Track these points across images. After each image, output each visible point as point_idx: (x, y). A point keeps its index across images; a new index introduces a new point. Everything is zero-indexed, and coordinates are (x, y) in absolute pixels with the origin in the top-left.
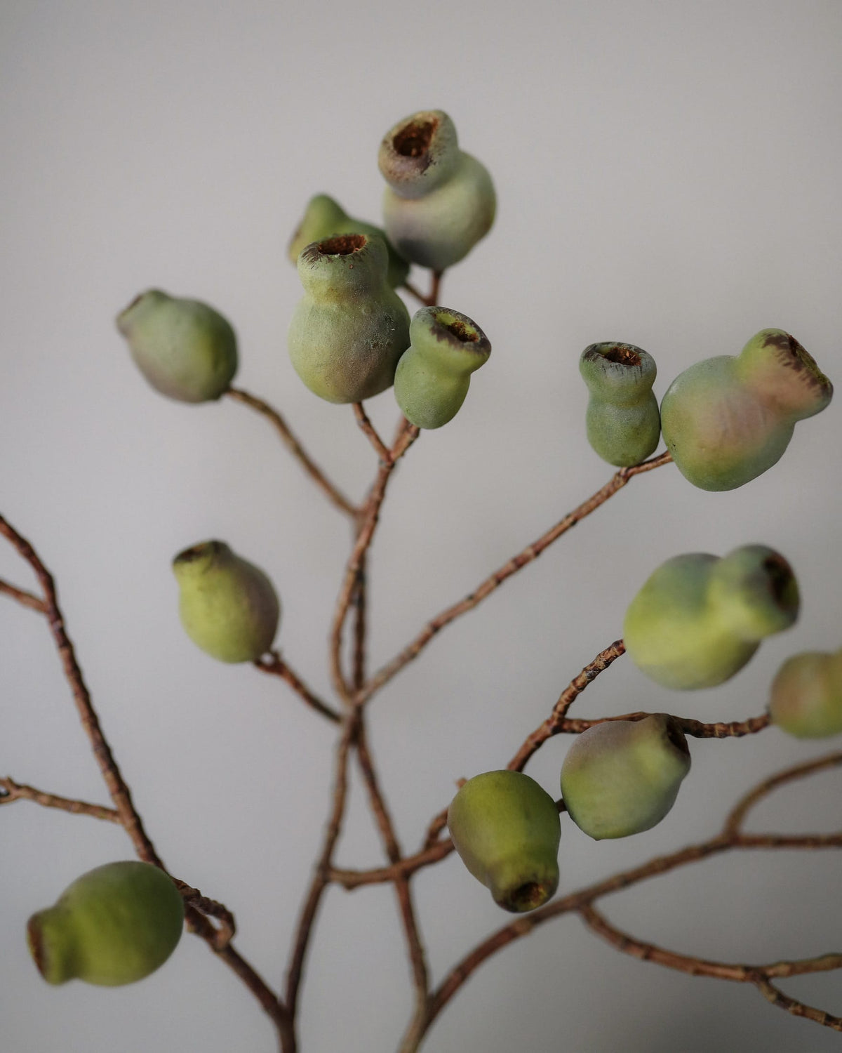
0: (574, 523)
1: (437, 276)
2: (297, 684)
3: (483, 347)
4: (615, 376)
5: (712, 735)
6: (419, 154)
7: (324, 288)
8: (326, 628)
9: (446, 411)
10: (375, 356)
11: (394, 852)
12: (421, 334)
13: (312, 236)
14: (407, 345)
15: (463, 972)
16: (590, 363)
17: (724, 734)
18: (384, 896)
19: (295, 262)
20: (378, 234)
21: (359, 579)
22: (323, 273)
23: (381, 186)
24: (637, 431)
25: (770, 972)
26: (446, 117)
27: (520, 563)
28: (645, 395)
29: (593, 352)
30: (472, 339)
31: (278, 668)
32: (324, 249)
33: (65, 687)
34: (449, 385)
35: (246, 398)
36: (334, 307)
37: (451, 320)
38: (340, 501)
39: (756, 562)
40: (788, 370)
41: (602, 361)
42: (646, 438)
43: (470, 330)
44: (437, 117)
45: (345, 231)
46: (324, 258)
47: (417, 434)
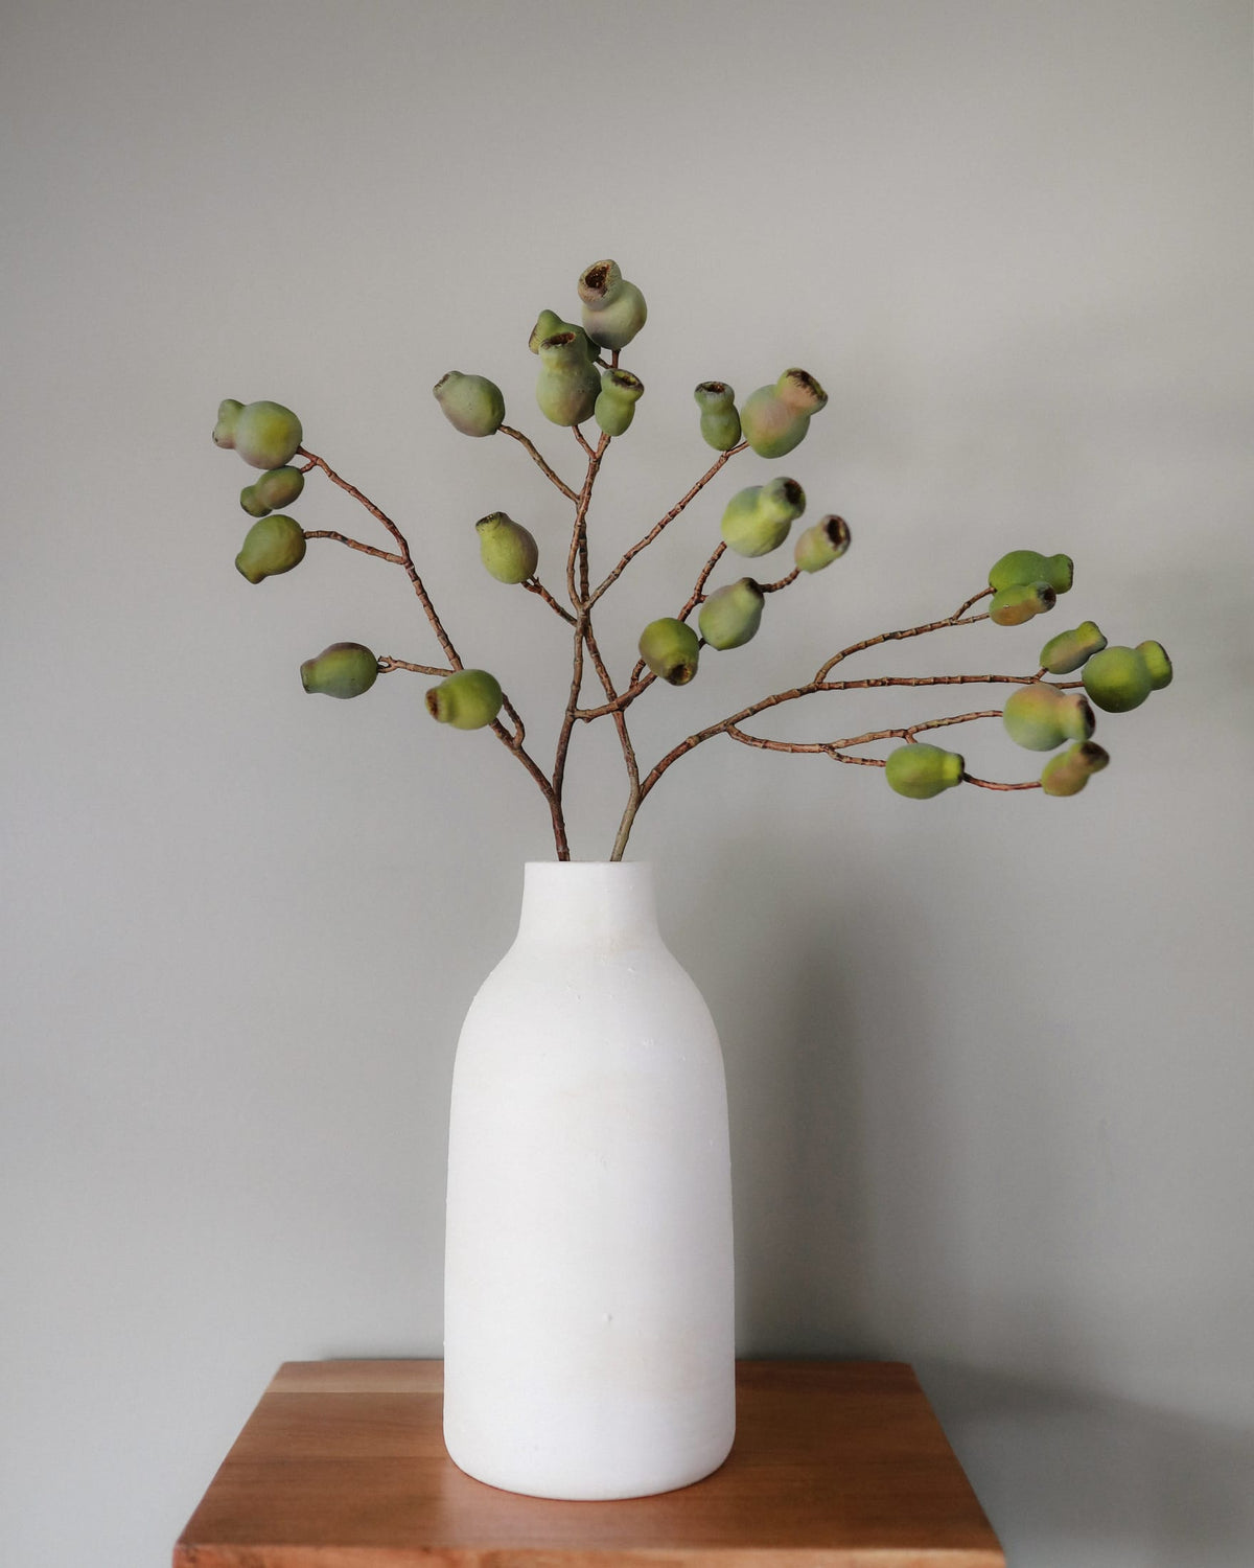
0: (701, 487)
1: (616, 353)
2: (549, 599)
3: (640, 387)
4: (713, 399)
5: (776, 589)
6: (600, 285)
7: (554, 362)
8: (565, 563)
9: (623, 425)
10: (583, 397)
11: (612, 695)
12: (607, 383)
13: (542, 335)
14: (600, 390)
15: (659, 771)
16: (699, 393)
17: (782, 587)
18: (609, 720)
19: (537, 353)
20: (580, 330)
21: (582, 535)
22: (552, 354)
23: (580, 304)
24: (727, 428)
25: (834, 745)
26: (614, 263)
27: (673, 514)
28: (729, 408)
29: (701, 388)
30: (634, 383)
31: (537, 588)
32: (553, 341)
33: (418, 602)
34: (624, 409)
35: (511, 431)
36: (560, 372)
37: (622, 375)
38: (568, 492)
39: (780, 485)
40: (800, 388)
41: (705, 391)
42: (733, 432)
43: (632, 379)
44: (608, 263)
45: (562, 331)
46: (553, 347)
47: (609, 441)
